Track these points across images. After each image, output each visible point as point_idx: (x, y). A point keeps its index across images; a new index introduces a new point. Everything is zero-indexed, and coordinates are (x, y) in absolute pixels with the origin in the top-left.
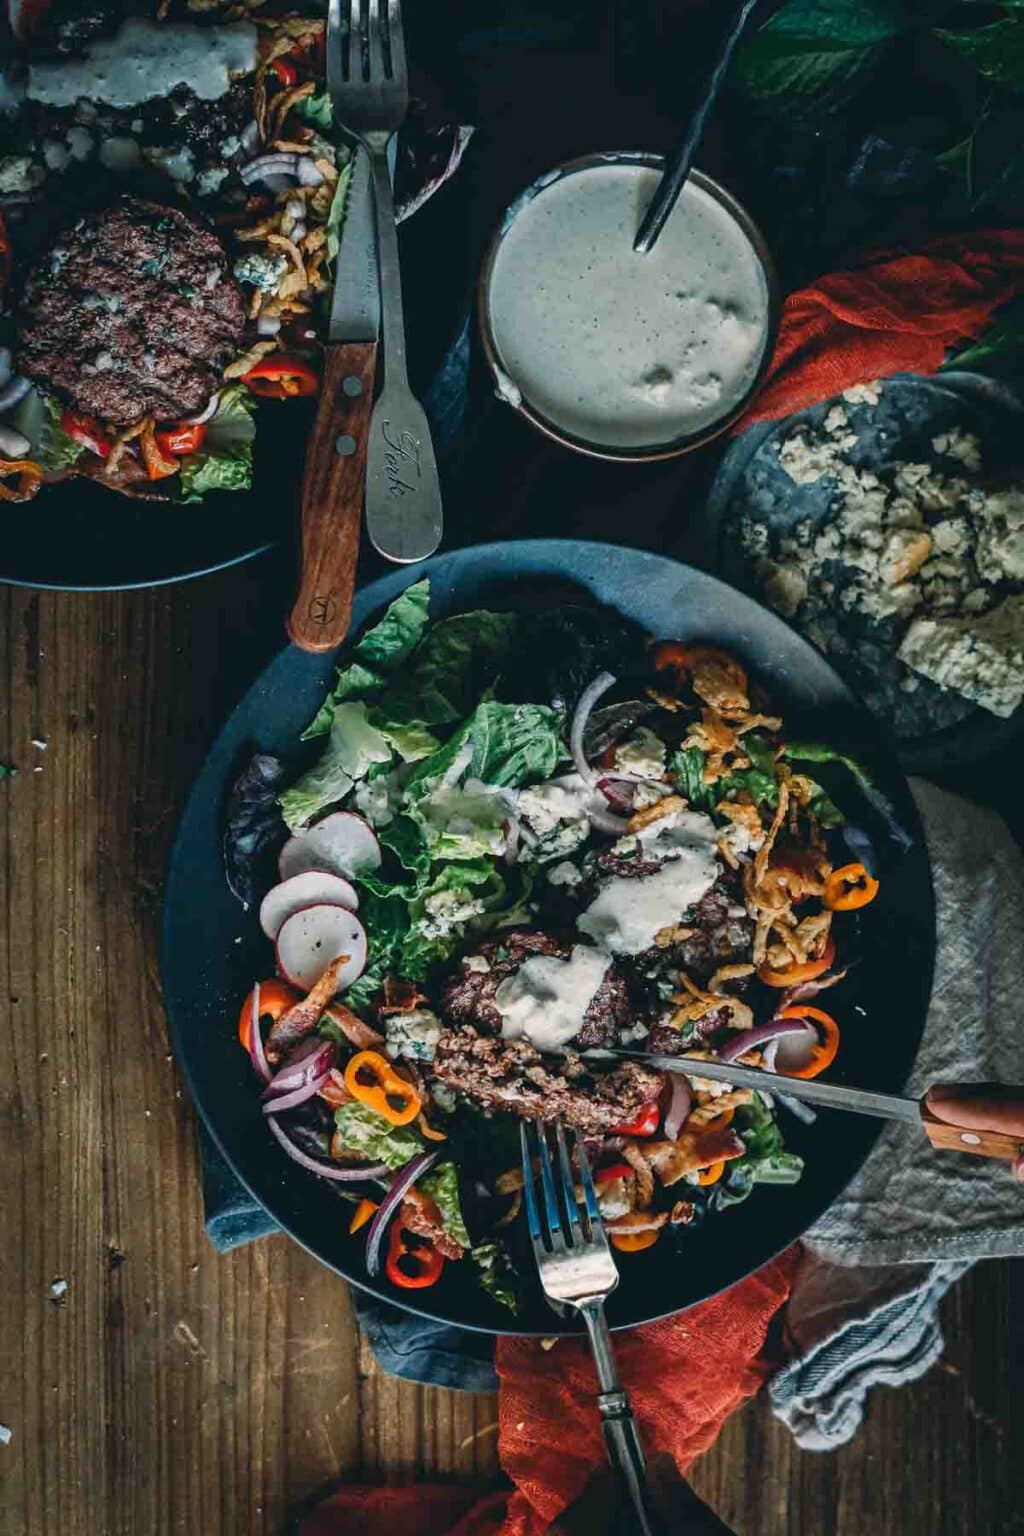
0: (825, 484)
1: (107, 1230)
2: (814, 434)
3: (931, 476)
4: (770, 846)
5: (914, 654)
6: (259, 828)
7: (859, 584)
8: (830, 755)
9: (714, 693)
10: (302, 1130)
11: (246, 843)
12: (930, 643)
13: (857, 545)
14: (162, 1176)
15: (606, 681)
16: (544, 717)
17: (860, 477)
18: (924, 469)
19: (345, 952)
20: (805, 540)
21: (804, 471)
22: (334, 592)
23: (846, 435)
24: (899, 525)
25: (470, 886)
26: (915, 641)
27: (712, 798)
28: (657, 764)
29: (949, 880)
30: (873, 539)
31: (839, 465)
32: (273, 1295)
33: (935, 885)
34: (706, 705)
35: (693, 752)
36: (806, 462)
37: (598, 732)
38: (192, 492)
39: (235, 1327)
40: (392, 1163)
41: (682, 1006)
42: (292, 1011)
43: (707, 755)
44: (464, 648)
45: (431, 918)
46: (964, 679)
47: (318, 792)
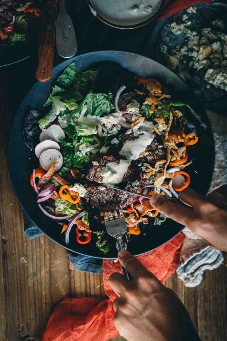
0: (183, 35)
1: (2, 234)
2: (179, 21)
3: (211, 31)
4: (169, 129)
5: (208, 78)
6: (33, 129)
7: (194, 61)
8: (183, 104)
9: (152, 89)
10: (47, 207)
11: (31, 133)
12: (212, 75)
13: (192, 50)
14: (16, 220)
15: (124, 88)
16: (105, 96)
17: (192, 32)
18: (209, 29)
19: (57, 161)
20: (178, 50)
21: (177, 31)
22: (47, 66)
23: (188, 22)
24: (203, 44)
25: (89, 142)
26: (209, 74)
27: (153, 117)
28: (137, 108)
29: (218, 137)
30: (196, 48)
31: (186, 30)
32: (46, 250)
33: (214, 138)
34: (150, 93)
35: (147, 105)
36: (177, 29)
37: (122, 101)
38: (12, 43)
39: (36, 258)
40: (70, 215)
41: (149, 172)
42: (44, 176)
43: (151, 106)
44: (86, 80)
45: (80, 151)
46: (221, 84)
47: (48, 119)
